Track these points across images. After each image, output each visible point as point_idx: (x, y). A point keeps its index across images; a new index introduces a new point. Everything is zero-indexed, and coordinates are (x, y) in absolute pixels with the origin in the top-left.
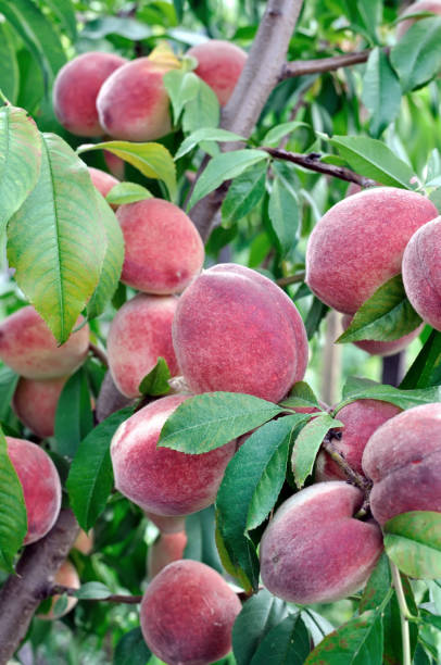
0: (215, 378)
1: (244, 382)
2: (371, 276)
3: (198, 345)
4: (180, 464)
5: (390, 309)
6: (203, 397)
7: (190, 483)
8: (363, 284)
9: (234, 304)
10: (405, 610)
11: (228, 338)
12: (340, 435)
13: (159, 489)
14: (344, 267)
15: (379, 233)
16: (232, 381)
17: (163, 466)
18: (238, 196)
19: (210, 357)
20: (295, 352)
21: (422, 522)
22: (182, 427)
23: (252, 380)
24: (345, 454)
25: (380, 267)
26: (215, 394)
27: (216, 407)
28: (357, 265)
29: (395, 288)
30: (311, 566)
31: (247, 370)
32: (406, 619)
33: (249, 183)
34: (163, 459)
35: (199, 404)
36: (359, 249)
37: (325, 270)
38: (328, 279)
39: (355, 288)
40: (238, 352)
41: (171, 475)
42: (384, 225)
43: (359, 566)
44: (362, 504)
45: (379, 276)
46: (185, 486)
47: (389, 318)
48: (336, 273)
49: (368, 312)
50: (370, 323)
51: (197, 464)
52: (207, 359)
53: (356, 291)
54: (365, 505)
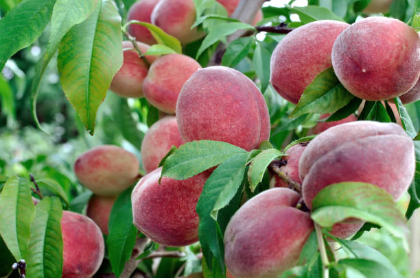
0: (202, 133)
1: (221, 135)
2: (312, 69)
3: (191, 111)
4: (177, 198)
5: (326, 92)
6: (192, 143)
7: (184, 214)
8: (307, 75)
9: (216, 82)
10: (326, 261)
11: (211, 104)
12: (286, 162)
13: (161, 218)
14: (294, 64)
15: (317, 40)
16: (213, 134)
17: (164, 200)
18: (233, 53)
19: (198, 117)
20: (259, 119)
21: (337, 190)
22: (176, 163)
23: (227, 133)
24: (289, 173)
25: (318, 62)
26: (201, 142)
27: (201, 150)
28: (302, 62)
29: (329, 77)
30: (257, 237)
31: (224, 126)
32: (327, 267)
33: (240, 46)
34: (164, 194)
35: (189, 148)
36: (304, 51)
37: (281, 68)
38: (283, 74)
39: (302, 79)
40: (217, 113)
41: (170, 207)
42: (321, 35)
43: (294, 240)
44: (299, 200)
45: (318, 68)
46: (180, 216)
47: (326, 98)
48: (289, 69)
49: (310, 93)
50: (312, 101)
51: (188, 199)
52: (197, 120)
53: (303, 81)
54: (301, 201)
